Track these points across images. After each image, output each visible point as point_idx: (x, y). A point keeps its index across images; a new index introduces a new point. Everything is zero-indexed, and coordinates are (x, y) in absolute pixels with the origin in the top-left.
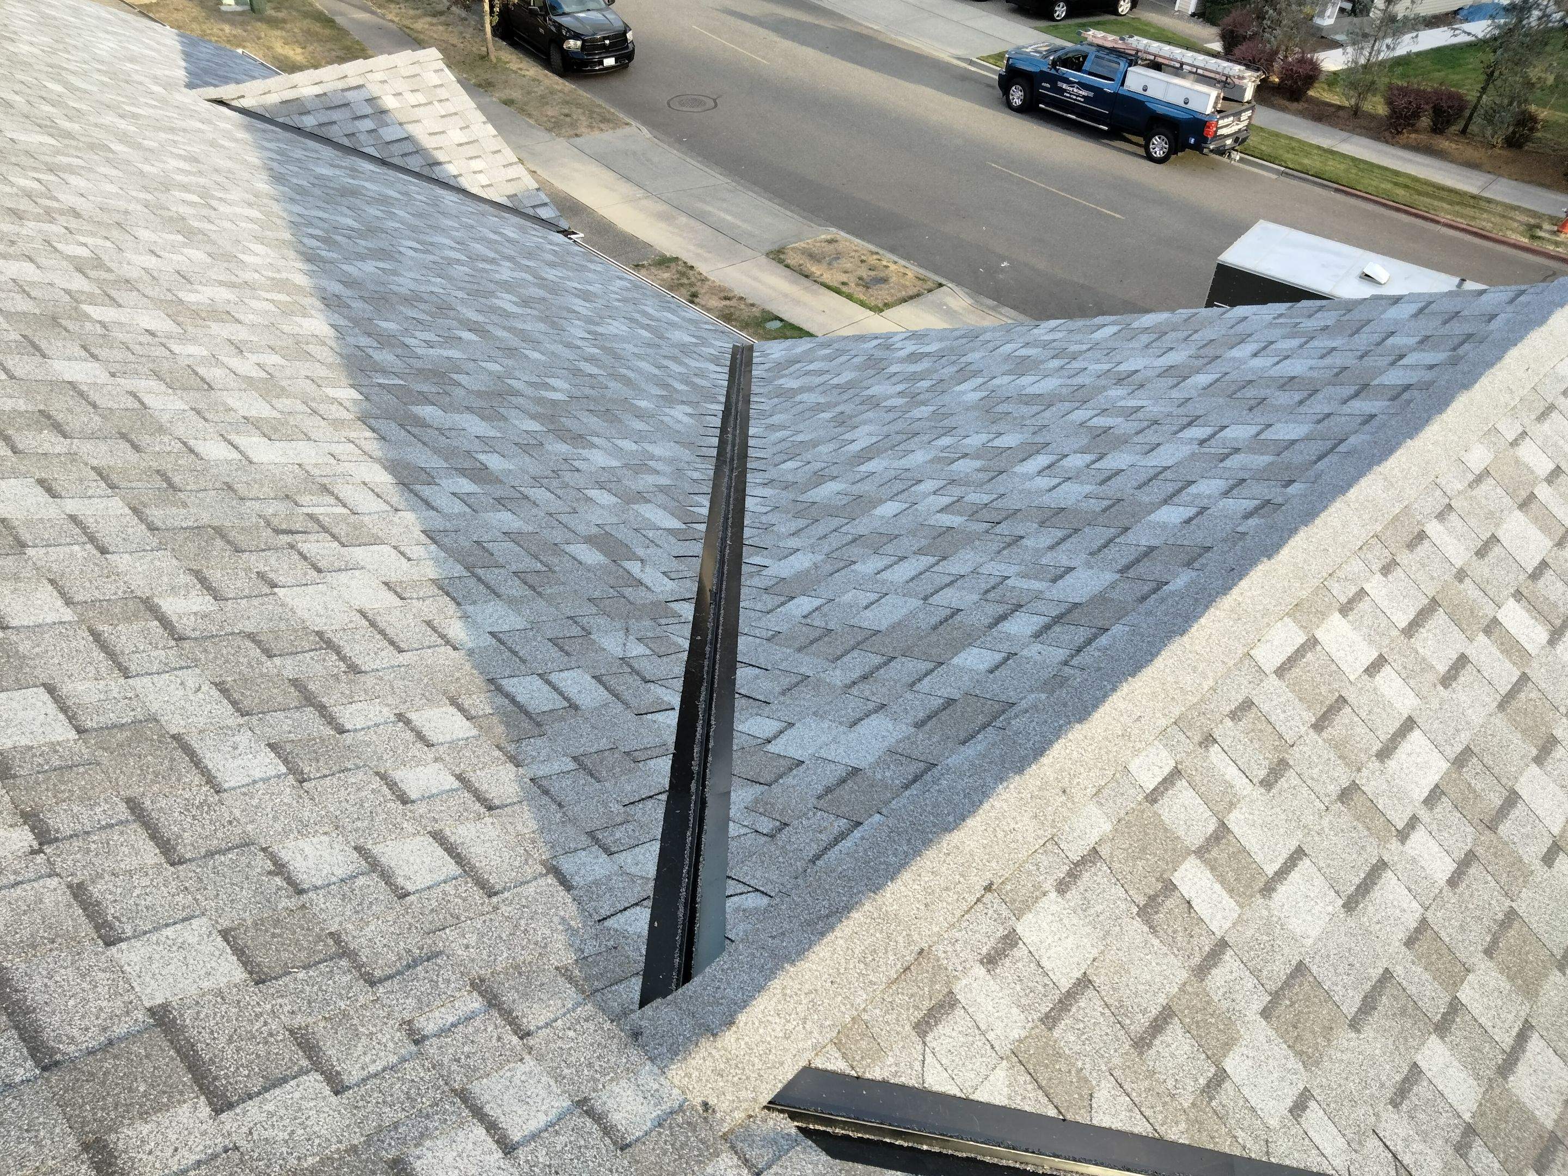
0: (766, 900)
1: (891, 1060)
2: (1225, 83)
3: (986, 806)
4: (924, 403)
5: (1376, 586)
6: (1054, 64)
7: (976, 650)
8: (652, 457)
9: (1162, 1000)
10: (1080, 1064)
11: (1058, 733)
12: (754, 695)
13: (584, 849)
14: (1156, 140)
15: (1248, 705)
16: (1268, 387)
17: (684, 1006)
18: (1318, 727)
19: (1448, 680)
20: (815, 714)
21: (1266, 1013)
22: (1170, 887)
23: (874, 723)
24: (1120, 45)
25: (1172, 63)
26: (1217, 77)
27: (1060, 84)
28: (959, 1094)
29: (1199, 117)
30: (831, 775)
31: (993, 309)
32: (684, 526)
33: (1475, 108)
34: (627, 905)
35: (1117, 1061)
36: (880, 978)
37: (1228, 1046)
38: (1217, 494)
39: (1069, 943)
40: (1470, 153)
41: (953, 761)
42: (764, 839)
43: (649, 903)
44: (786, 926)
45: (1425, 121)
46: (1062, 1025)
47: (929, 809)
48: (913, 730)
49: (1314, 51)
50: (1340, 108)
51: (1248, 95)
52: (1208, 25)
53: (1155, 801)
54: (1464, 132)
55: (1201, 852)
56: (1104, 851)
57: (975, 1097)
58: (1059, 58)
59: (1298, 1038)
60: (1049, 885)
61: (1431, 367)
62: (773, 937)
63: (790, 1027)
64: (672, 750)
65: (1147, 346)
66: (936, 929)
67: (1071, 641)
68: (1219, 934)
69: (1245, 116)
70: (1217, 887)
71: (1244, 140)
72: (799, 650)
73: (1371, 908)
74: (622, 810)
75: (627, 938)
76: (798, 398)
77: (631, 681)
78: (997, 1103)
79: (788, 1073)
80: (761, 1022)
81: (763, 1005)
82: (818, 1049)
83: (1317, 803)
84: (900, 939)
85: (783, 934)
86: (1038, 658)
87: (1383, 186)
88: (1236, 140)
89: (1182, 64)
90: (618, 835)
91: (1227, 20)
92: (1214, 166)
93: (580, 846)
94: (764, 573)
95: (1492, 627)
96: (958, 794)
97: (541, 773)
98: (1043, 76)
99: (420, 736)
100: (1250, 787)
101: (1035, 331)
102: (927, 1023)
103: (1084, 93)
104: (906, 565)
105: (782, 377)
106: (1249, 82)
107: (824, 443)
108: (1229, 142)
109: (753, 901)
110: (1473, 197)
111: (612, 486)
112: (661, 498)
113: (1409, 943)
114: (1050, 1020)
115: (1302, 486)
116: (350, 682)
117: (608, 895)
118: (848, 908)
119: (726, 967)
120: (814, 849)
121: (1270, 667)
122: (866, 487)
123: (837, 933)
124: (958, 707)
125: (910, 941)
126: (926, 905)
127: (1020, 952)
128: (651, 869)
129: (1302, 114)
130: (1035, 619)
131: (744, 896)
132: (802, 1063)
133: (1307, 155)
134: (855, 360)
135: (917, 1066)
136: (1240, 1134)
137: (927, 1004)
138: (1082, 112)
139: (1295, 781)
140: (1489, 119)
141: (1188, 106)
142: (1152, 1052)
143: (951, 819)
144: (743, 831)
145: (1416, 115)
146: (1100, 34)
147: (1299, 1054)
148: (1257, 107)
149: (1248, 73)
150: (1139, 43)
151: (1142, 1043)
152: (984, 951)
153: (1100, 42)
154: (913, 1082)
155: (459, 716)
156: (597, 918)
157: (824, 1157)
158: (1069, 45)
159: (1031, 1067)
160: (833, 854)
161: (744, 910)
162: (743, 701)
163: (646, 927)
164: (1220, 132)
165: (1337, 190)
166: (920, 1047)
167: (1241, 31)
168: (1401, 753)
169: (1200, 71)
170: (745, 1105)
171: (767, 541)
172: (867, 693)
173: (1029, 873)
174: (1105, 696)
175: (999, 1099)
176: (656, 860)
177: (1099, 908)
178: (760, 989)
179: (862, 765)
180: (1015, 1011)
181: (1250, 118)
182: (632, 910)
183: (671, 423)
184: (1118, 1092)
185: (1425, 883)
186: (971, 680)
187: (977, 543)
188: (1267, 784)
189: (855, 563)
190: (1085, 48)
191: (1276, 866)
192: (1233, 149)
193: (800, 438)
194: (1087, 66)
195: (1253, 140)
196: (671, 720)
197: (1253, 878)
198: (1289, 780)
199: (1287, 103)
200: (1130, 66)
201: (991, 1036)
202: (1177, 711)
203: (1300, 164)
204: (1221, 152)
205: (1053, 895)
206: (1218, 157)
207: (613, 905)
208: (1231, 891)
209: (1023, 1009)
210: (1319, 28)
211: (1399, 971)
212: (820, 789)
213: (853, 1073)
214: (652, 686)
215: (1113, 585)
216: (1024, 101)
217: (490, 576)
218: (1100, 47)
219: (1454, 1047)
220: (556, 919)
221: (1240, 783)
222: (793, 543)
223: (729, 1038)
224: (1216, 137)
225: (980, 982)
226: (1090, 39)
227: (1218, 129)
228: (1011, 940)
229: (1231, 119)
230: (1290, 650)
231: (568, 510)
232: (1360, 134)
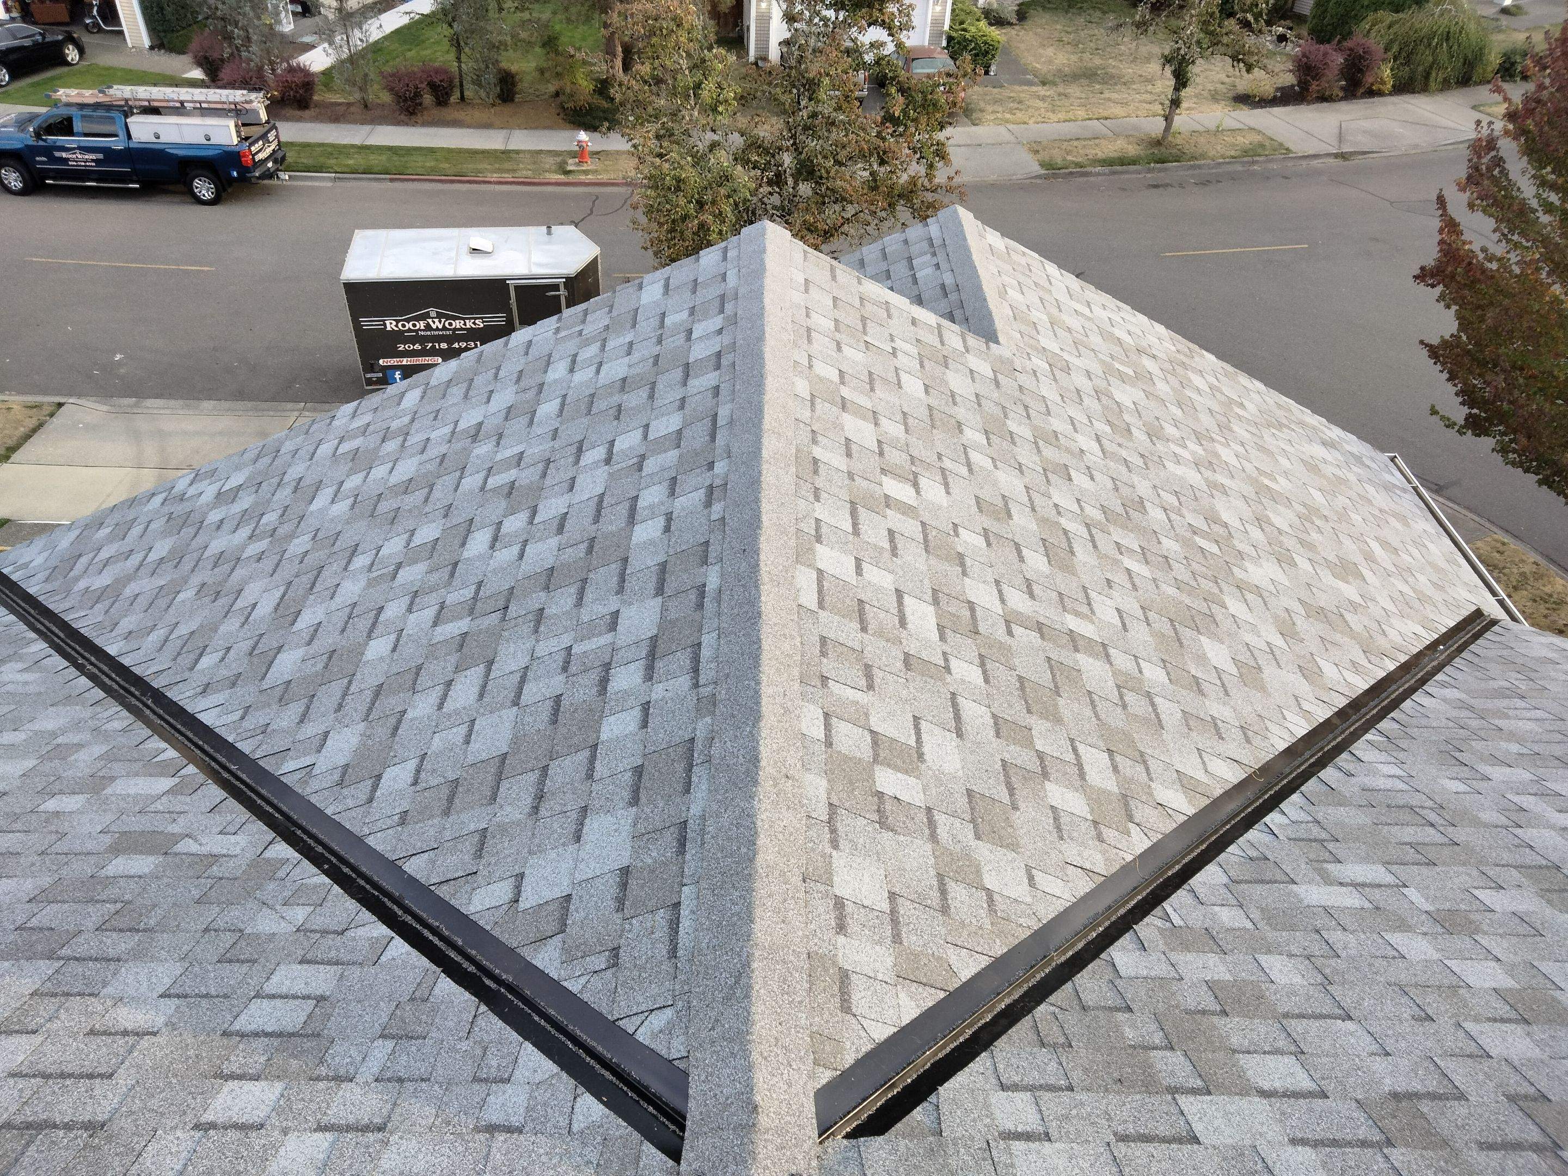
0: (669, 1012)
1: (848, 1043)
2: (237, 111)
3: (759, 823)
4: (292, 536)
5: (820, 511)
6: (38, 135)
7: (612, 719)
8: (54, 735)
9: (932, 872)
10: (930, 951)
11: (754, 739)
12: (449, 876)
13: (488, 1095)
14: (197, 183)
15: (823, 640)
16: (611, 394)
17: (705, 1129)
18: (864, 629)
19: (894, 551)
20: (530, 853)
21: (978, 837)
22: (880, 795)
23: (595, 825)
24: (101, 98)
25: (171, 104)
26: (225, 106)
27: (57, 154)
28: (896, 1030)
29: (229, 149)
30: (609, 887)
31: (136, 405)
32: (177, 780)
33: (461, 76)
34: (570, 1104)
35: (943, 931)
36: (801, 995)
37: (978, 872)
38: (665, 499)
39: (867, 879)
40: (478, 115)
41: (695, 810)
42: (610, 972)
43: (581, 1089)
44: (713, 1014)
45: (428, 99)
46: (904, 935)
47: (719, 855)
48: (635, 809)
49: (293, 57)
50: (349, 105)
51: (264, 116)
52: (173, 55)
53: (831, 744)
54: (462, 98)
55: (876, 760)
56: (835, 801)
57: (903, 1024)
58: (40, 127)
59: (1000, 838)
60: (828, 850)
61: (720, 332)
62: (713, 1028)
63: (785, 1077)
64: (439, 970)
65: (466, 396)
66: (800, 933)
67: (680, 667)
68: (923, 805)
69: (271, 136)
70: (899, 775)
71: (283, 158)
72: (447, 812)
73: (967, 728)
74: (471, 1042)
75: (601, 1126)
76: (128, 592)
77: (330, 942)
78: (915, 1016)
79: (810, 1108)
80: (769, 1090)
81: (761, 1077)
82: (812, 1076)
83: (900, 680)
84: (792, 958)
85: (717, 1021)
86: (669, 694)
87: (428, 164)
88: (275, 162)
89: (182, 103)
90: (494, 1063)
91: (194, 45)
92: (267, 192)
93: (484, 1096)
94: (314, 772)
95: (888, 501)
96: (730, 829)
97: (375, 1070)
98: (33, 150)
99: (243, 1127)
100: (865, 695)
101: (336, 423)
102: (845, 1000)
103: (93, 156)
104: (459, 687)
105: (77, 579)
106: (257, 103)
107: (221, 622)
108: (270, 165)
109: (658, 1021)
110: (503, 152)
111: (57, 786)
112: (117, 768)
113: (998, 735)
114: (897, 938)
115: (722, 464)
116: (109, 1139)
117: (549, 1110)
118: (747, 964)
119: (703, 1078)
120: (662, 950)
121: (814, 606)
122: (326, 641)
123: (757, 987)
124: (649, 768)
125: (797, 954)
126: (783, 922)
127: (850, 908)
128: (548, 1067)
129: (317, 119)
130: (632, 666)
131: (646, 1023)
132: (812, 1094)
133: (348, 156)
134: (153, 526)
135: (863, 1034)
136: (1021, 921)
137: (836, 988)
138: (101, 177)
139: (881, 674)
140: (478, 82)
141: (212, 142)
142: (953, 910)
143: (744, 850)
144: (583, 980)
145: (418, 95)
146: (73, 92)
147: (1007, 846)
148: (278, 124)
149: (253, 96)
150: (121, 92)
151: (945, 909)
152: (833, 924)
153: (79, 100)
154: (869, 1047)
155: (248, 1085)
156: (565, 1132)
157: (880, 1139)
158: (43, 110)
159: (911, 977)
160: (684, 939)
161: (661, 1031)
162: (445, 887)
163: (601, 1106)
164: (257, 158)
165: (391, 180)
166: (854, 1021)
167: (216, 55)
168: (910, 617)
169: (204, 105)
170: (813, 1153)
171: (279, 743)
172: (558, 808)
173: (813, 850)
174: (757, 693)
175: (915, 1013)
176: (544, 1057)
177: (861, 841)
178: (749, 1068)
179: (625, 862)
180: (878, 948)
181: (277, 136)
182: (578, 1105)
183: (20, 689)
184: (958, 950)
185: (977, 691)
186: (634, 742)
187: (504, 633)
188: (870, 687)
189: (405, 712)
190: (64, 112)
191: (914, 738)
192: (278, 170)
193: (183, 630)
194: (78, 126)
195: (291, 157)
196: (400, 947)
197: (910, 755)
198: (878, 675)
199: (299, 113)
200: (126, 116)
201: (880, 976)
202: (796, 672)
203: (348, 165)
204: (270, 175)
205: (834, 853)
206: (266, 182)
207: (561, 1113)
208: (906, 772)
209: (879, 943)
210: (283, 35)
211: (1007, 756)
212: (612, 904)
213: (839, 1073)
214: (350, 933)
215: (664, 609)
216: (24, 181)
217: (81, 946)
218: (82, 106)
219: (1057, 781)
220: (544, 1159)
221: (858, 696)
222: (312, 729)
223: (763, 1120)
224: (257, 164)
225: (848, 947)
226: (64, 99)
227: (253, 155)
228: (839, 903)
229: (261, 143)
230: (815, 586)
231: (54, 837)
232: (380, 124)
